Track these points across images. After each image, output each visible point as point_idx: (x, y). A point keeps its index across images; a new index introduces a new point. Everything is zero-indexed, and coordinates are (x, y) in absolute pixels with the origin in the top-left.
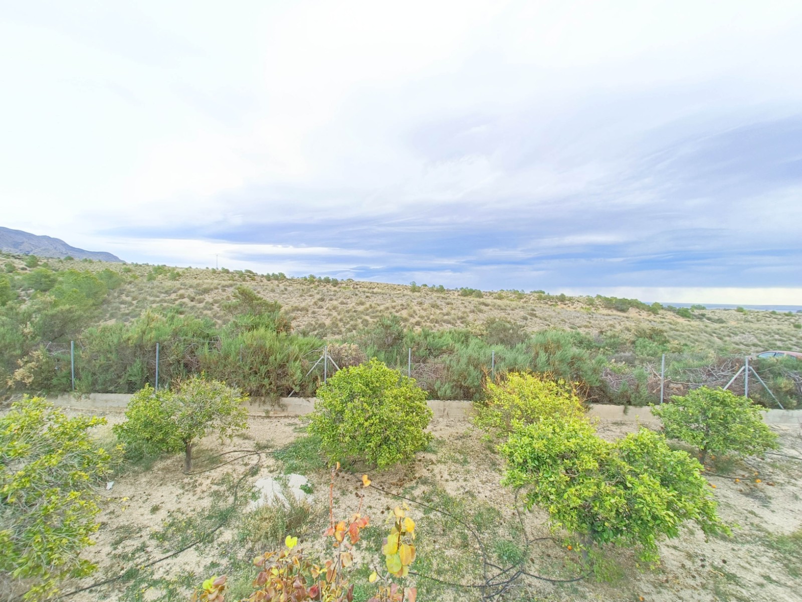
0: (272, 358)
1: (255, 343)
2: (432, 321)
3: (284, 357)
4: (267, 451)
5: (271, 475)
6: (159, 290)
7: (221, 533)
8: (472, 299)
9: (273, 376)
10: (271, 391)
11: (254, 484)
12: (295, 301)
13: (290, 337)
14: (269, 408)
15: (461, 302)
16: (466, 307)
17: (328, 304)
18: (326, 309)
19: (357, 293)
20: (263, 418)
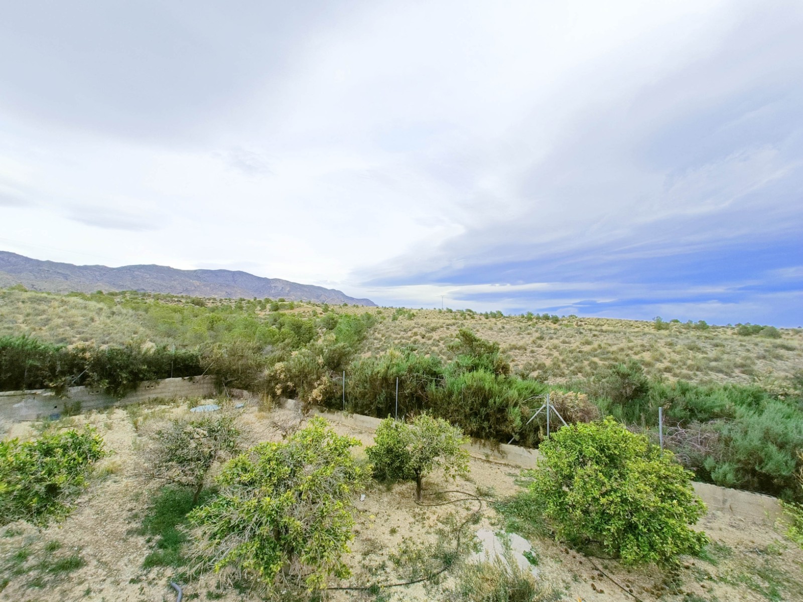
0: (491, 401)
1: (475, 384)
2: (690, 368)
3: (503, 401)
4: (488, 499)
5: (492, 528)
6: (400, 328)
7: (445, 578)
8: (759, 339)
9: (492, 419)
10: (491, 435)
11: (476, 534)
12: (513, 340)
13: (508, 380)
14: (489, 452)
15: (739, 343)
16: (748, 350)
17: (547, 343)
18: (546, 348)
19: (582, 331)
20: (484, 461)
